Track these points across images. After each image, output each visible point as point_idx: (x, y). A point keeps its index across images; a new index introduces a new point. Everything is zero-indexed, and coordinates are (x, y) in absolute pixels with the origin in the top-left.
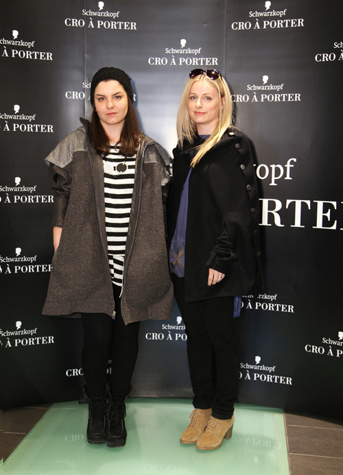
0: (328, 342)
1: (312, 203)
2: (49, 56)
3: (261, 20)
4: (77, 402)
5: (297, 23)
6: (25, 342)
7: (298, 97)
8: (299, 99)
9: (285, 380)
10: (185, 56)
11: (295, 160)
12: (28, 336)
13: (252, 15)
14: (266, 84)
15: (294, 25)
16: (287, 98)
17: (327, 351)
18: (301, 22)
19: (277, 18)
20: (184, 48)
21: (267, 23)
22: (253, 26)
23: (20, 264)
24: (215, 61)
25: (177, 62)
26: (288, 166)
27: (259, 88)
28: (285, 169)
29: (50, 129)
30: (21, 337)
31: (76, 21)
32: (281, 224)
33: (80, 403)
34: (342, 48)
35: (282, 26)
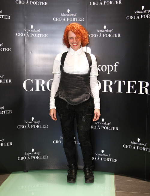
0: (133, 143)
1: (126, 82)
2: (9, 17)
4: (23, 171)
7: (119, 35)
9: (115, 160)
10: (69, 17)
11: (118, 63)
14: (105, 29)
15: (117, 3)
16: (114, 35)
17: (133, 147)
18: (120, 2)
20: (69, 13)
21: (105, 2)
22: (99, 3)
24: (83, 19)
25: (66, 19)
26: (115, 65)
27: (102, 31)
28: (114, 67)
29: (9, 50)
31: (21, 1)
32: (112, 91)
33: (24, 172)
34: (138, 14)
35: (112, 4)
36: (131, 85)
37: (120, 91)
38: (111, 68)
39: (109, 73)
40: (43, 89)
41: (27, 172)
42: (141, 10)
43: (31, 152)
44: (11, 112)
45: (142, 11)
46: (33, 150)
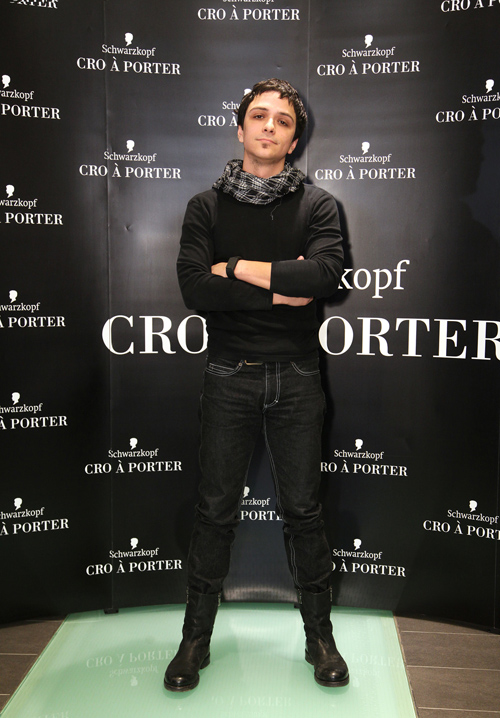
0: (455, 515)
1: (431, 323)
2: (55, 113)
3: (360, 61)
4: (103, 611)
5: (410, 66)
6: (27, 528)
7: (411, 173)
8: (413, 176)
9: (396, 571)
11: (408, 262)
12: (31, 519)
13: (346, 55)
14: (367, 155)
15: (406, 70)
16: (396, 174)
17: (454, 527)
18: (415, 66)
19: (381, 60)
21: (367, 66)
22: (348, 70)
23: (19, 416)
26: (399, 270)
27: (357, 160)
28: (394, 275)
30: (21, 521)
31: (94, 61)
32: (389, 352)
33: (107, 613)
34: (473, 104)
35: (388, 71)
36: (450, 333)
37: (412, 352)
38: (383, 277)
39: (377, 296)
40: (167, 347)
41: (117, 612)
42: (482, 91)
43: (129, 548)
44: (63, 421)
45: (488, 95)
46: (134, 542)
